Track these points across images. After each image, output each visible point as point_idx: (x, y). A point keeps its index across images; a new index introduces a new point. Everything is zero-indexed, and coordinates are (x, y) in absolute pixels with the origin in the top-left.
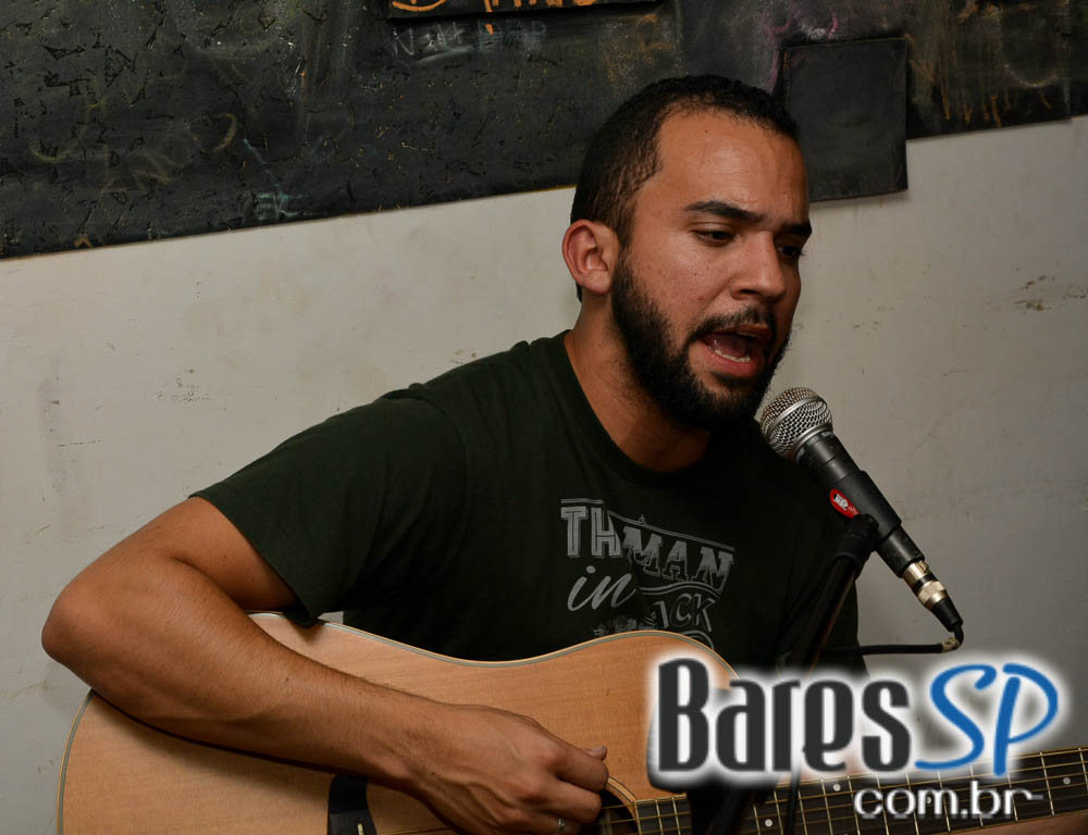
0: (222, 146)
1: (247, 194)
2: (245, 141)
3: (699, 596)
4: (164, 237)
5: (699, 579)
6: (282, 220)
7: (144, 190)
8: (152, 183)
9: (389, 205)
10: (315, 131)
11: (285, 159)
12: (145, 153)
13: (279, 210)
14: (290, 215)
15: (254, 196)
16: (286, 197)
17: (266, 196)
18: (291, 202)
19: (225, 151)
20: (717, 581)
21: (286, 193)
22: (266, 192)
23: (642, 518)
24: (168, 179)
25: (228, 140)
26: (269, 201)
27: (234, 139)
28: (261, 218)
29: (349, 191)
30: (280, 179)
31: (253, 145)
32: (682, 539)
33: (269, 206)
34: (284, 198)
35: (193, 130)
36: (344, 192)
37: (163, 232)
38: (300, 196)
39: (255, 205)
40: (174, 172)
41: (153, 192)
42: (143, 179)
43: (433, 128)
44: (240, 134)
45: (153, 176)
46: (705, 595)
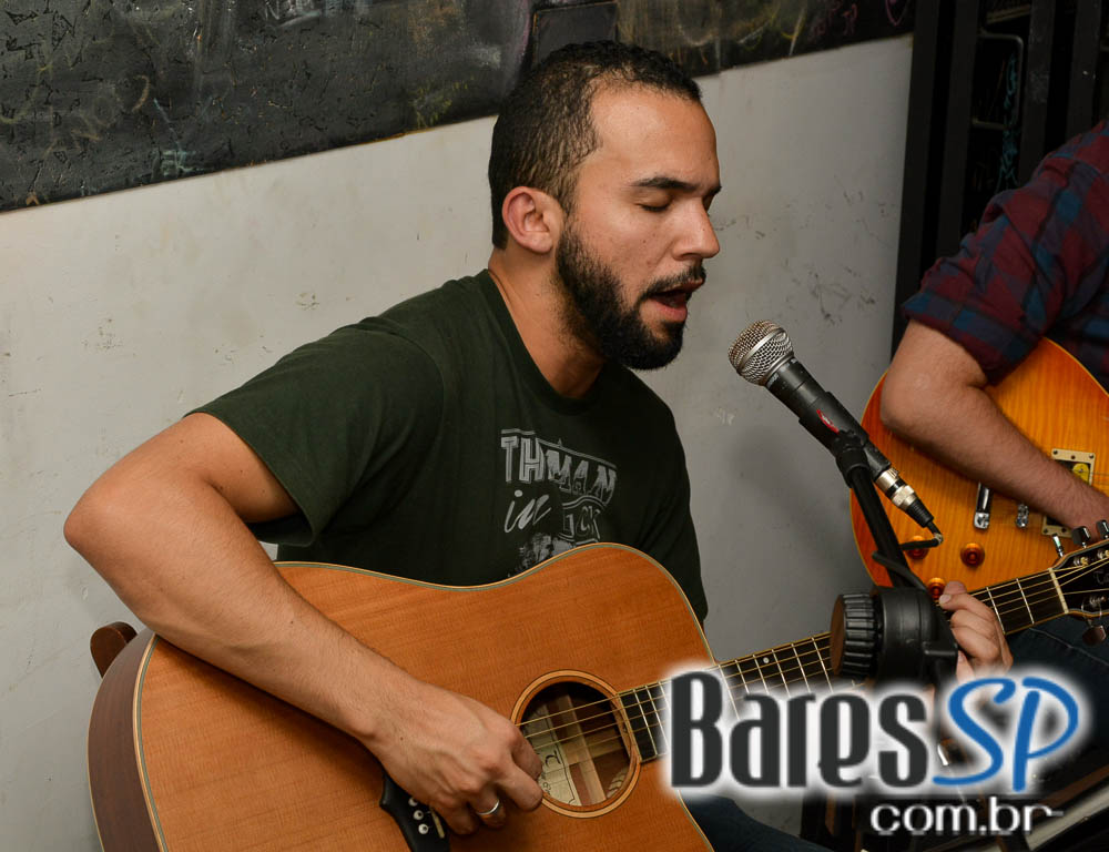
0: (138, 106)
1: (155, 151)
2: (156, 101)
3: (590, 507)
4: (94, 194)
5: (593, 494)
6: (181, 176)
7: (79, 149)
8: (85, 142)
9: (257, 159)
10: (207, 91)
11: (184, 118)
12: (81, 113)
13: (179, 166)
14: (187, 170)
15: (161, 153)
16: (185, 153)
17: (169, 153)
18: (188, 158)
19: (140, 111)
20: (606, 494)
21: (185, 150)
22: (169, 149)
23: (560, 441)
24: (98, 139)
25: (143, 100)
26: (172, 157)
27: (147, 100)
28: (166, 174)
29: (230, 146)
30: (180, 137)
31: (161, 104)
32: (586, 459)
33: (171, 162)
34: (183, 154)
35: (116, 91)
36: (226, 147)
37: (95, 190)
38: (194, 153)
39: (161, 161)
40: (102, 132)
41: (85, 151)
42: (79, 139)
43: (291, 87)
44: (152, 94)
45: (86, 135)
46: (595, 507)
